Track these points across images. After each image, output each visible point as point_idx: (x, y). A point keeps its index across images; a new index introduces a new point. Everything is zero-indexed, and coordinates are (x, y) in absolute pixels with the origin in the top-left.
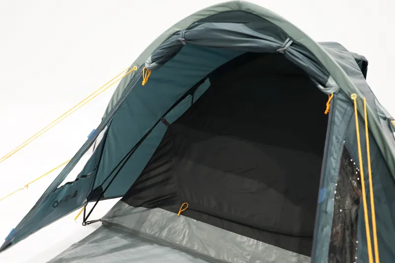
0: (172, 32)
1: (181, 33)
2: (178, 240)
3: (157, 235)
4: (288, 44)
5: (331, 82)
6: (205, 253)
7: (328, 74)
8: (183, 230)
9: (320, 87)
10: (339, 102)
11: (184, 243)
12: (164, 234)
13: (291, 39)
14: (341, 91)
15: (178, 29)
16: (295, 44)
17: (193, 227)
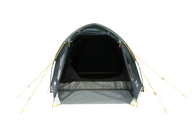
0: (76, 32)
1: (79, 32)
2: (83, 88)
3: (76, 88)
4: (109, 33)
5: (120, 41)
6: (92, 89)
7: (118, 39)
8: (83, 85)
9: (118, 42)
10: (122, 45)
11: (85, 88)
12: (78, 88)
13: (109, 32)
14: (122, 42)
15: (78, 31)
16: (110, 33)
17: (86, 84)
